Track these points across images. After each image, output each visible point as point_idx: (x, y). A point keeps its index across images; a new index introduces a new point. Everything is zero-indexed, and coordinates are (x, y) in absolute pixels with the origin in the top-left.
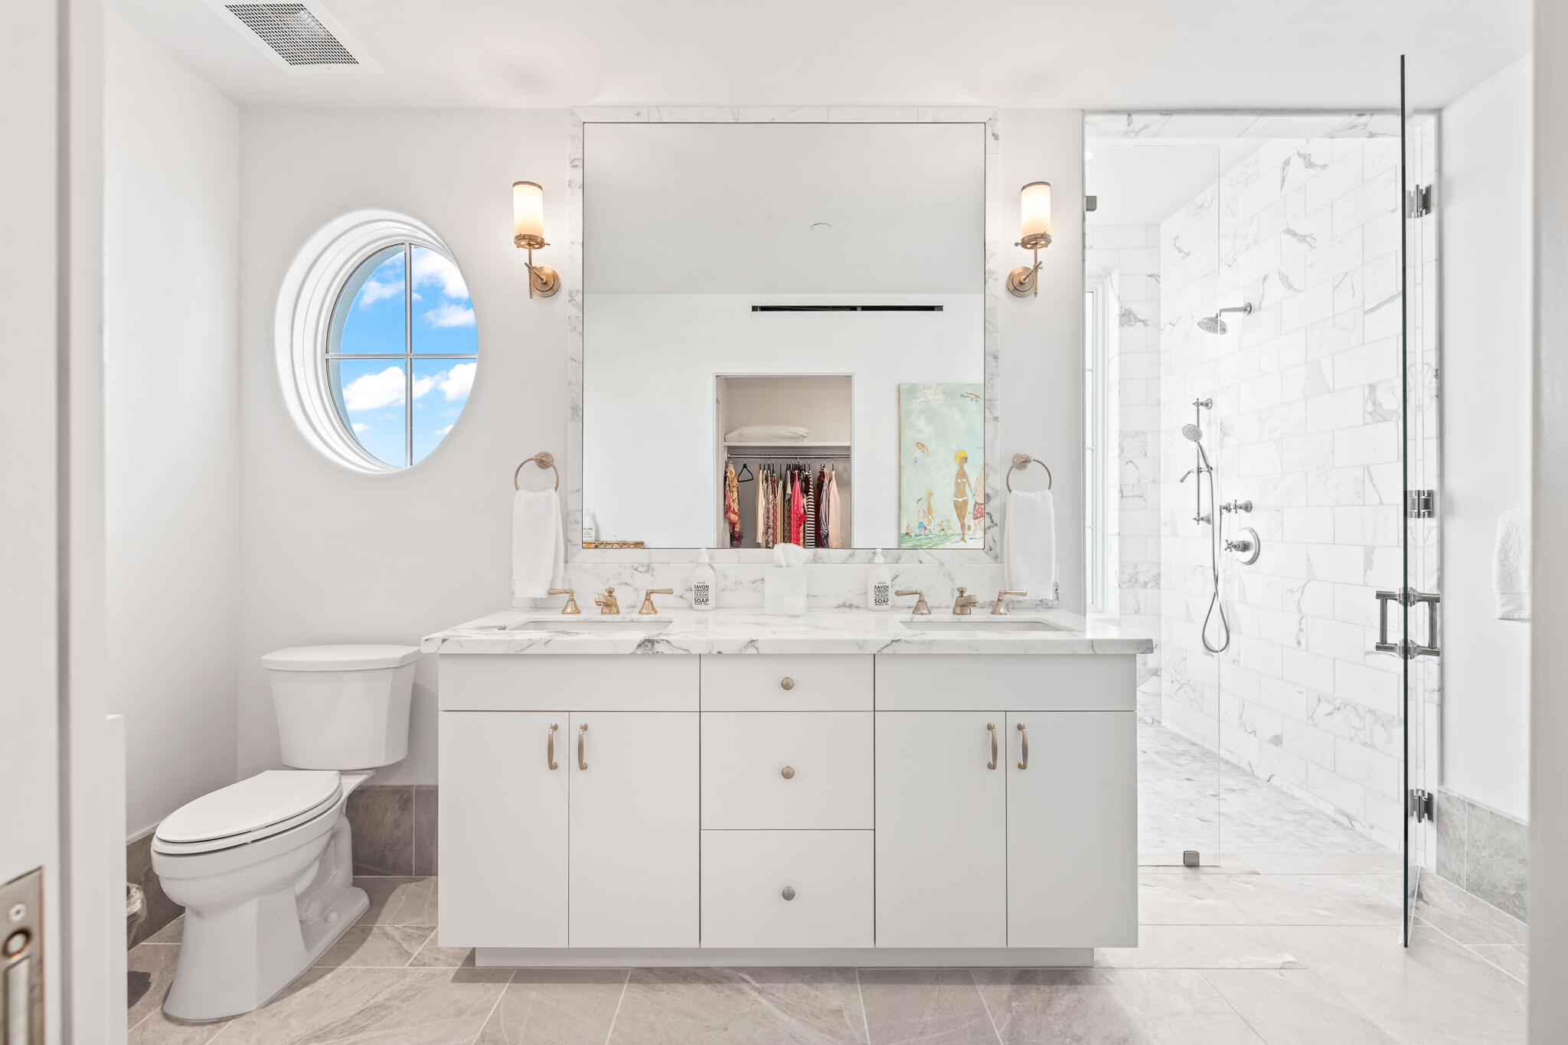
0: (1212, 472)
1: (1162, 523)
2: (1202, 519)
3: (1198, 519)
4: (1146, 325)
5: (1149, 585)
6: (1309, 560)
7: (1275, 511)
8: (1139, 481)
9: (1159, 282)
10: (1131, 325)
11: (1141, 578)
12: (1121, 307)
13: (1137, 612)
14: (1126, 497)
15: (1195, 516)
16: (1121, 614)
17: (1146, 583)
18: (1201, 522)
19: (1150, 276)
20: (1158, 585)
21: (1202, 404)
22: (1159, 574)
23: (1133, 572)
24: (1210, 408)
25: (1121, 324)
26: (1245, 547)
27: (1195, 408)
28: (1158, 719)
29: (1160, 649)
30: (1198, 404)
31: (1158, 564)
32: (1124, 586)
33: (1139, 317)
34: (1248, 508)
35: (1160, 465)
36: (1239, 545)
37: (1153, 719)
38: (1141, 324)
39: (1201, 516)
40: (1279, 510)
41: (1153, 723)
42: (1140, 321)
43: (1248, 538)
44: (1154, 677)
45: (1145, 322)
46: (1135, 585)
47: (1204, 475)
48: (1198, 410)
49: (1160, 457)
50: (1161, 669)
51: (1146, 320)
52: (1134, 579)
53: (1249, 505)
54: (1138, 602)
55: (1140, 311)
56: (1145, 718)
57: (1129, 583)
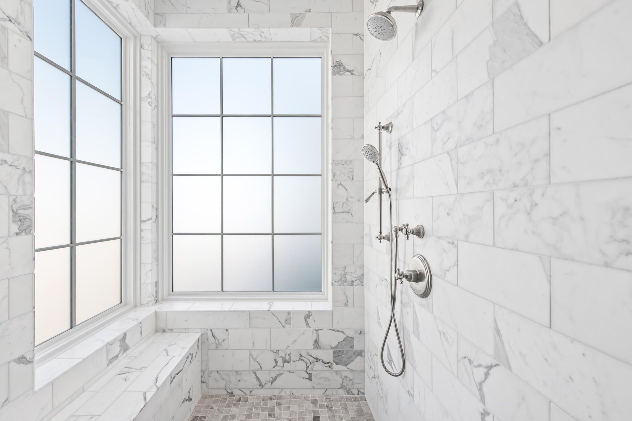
0: (391, 192)
1: (365, 234)
2: (384, 238)
3: (380, 238)
4: (352, 74)
5: (355, 283)
6: (497, 331)
7: (449, 243)
8: (347, 200)
9: (363, 40)
10: (341, 75)
11: (349, 278)
12: (333, 60)
13: (346, 305)
14: (337, 212)
15: (378, 234)
16: (333, 306)
17: (353, 282)
18: (383, 240)
19: (355, 35)
20: (362, 282)
21: (383, 128)
22: (363, 275)
23: (343, 273)
24: (391, 132)
25: (334, 74)
26: (418, 277)
27: (377, 131)
28: (362, 391)
29: (364, 334)
30: (381, 128)
31: (362, 267)
32: (335, 284)
33: (347, 68)
34: (419, 233)
35: (364, 187)
36: (411, 275)
37: (358, 391)
38: (348, 73)
39: (384, 234)
40: (453, 243)
41: (358, 394)
42: (348, 71)
43: (421, 267)
44: (359, 357)
45: (351, 72)
46: (345, 284)
47: (385, 196)
48: (380, 133)
49: (363, 181)
50: (364, 351)
51: (353, 71)
52: (343, 279)
53: (422, 230)
54: (347, 297)
55: (348, 64)
56: (352, 390)
57: (340, 282)
